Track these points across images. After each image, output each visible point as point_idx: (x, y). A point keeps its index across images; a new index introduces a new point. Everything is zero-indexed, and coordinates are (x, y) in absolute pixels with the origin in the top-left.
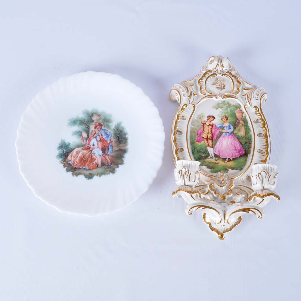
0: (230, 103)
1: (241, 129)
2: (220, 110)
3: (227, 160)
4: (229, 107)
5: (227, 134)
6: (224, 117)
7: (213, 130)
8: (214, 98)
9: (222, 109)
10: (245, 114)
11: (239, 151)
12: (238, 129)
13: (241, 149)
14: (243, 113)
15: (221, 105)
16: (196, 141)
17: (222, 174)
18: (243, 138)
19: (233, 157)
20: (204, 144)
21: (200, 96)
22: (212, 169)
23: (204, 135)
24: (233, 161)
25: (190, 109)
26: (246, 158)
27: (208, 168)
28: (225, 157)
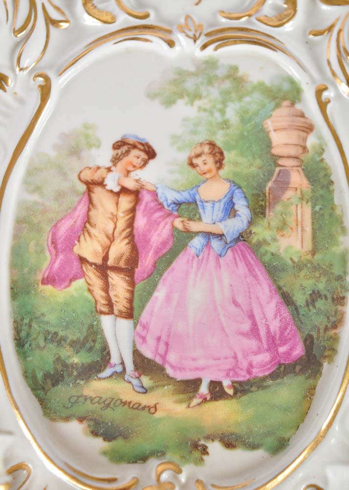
0: (241, 73)
1: (291, 220)
2: (183, 109)
3: (204, 389)
4: (233, 95)
5: (216, 244)
6: (206, 149)
7: (141, 222)
8: (157, 44)
9: (197, 103)
10: (320, 137)
11: (273, 342)
12: (273, 216)
13: (283, 330)
14: (309, 128)
15: (190, 85)
16: (40, 277)
17: (165, 476)
18: (299, 266)
19: (237, 375)
20: (87, 294)
21: (79, 30)
22: (119, 443)
23: (89, 248)
24: (234, 401)
25: (21, 101)
26: (311, 381)
27: (95, 433)
28: (190, 376)
